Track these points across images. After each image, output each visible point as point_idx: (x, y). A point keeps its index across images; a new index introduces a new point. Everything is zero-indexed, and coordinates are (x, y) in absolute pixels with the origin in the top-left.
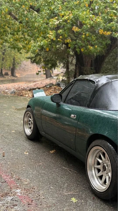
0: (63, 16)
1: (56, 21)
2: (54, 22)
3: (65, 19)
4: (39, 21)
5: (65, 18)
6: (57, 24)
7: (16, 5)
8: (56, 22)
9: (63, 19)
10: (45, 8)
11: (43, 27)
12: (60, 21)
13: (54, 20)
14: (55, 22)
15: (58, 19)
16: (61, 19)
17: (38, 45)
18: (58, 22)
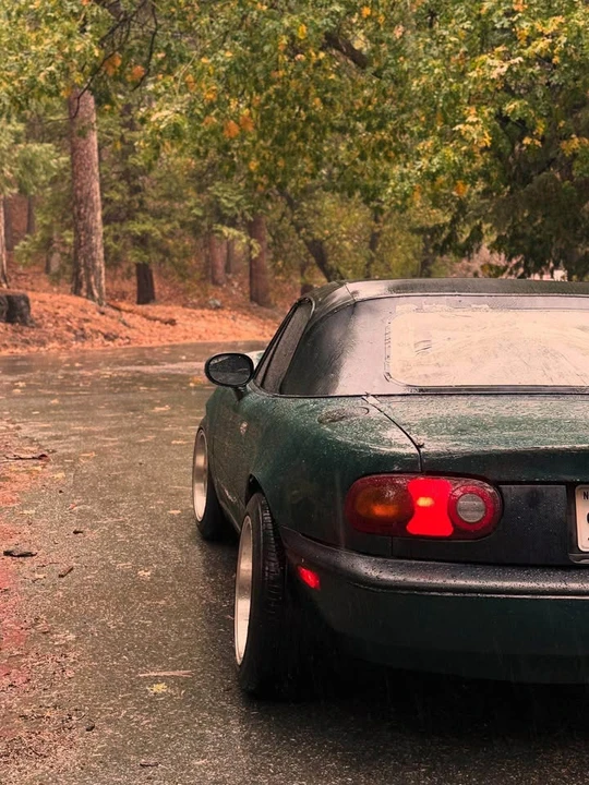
0: (529, 40)
1: (496, 62)
2: (490, 67)
3: (537, 50)
4: (429, 70)
5: (534, 47)
6: (501, 77)
7: (332, 9)
8: (496, 67)
9: (526, 52)
10: (458, 11)
11: (444, 92)
12: (512, 61)
13: (489, 61)
14: (494, 66)
15: (506, 57)
16: (520, 54)
17: (420, 170)
18: (506, 66)
